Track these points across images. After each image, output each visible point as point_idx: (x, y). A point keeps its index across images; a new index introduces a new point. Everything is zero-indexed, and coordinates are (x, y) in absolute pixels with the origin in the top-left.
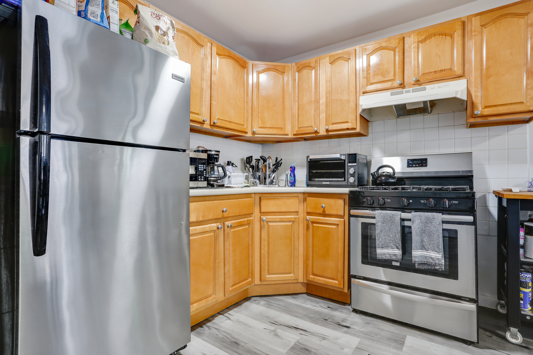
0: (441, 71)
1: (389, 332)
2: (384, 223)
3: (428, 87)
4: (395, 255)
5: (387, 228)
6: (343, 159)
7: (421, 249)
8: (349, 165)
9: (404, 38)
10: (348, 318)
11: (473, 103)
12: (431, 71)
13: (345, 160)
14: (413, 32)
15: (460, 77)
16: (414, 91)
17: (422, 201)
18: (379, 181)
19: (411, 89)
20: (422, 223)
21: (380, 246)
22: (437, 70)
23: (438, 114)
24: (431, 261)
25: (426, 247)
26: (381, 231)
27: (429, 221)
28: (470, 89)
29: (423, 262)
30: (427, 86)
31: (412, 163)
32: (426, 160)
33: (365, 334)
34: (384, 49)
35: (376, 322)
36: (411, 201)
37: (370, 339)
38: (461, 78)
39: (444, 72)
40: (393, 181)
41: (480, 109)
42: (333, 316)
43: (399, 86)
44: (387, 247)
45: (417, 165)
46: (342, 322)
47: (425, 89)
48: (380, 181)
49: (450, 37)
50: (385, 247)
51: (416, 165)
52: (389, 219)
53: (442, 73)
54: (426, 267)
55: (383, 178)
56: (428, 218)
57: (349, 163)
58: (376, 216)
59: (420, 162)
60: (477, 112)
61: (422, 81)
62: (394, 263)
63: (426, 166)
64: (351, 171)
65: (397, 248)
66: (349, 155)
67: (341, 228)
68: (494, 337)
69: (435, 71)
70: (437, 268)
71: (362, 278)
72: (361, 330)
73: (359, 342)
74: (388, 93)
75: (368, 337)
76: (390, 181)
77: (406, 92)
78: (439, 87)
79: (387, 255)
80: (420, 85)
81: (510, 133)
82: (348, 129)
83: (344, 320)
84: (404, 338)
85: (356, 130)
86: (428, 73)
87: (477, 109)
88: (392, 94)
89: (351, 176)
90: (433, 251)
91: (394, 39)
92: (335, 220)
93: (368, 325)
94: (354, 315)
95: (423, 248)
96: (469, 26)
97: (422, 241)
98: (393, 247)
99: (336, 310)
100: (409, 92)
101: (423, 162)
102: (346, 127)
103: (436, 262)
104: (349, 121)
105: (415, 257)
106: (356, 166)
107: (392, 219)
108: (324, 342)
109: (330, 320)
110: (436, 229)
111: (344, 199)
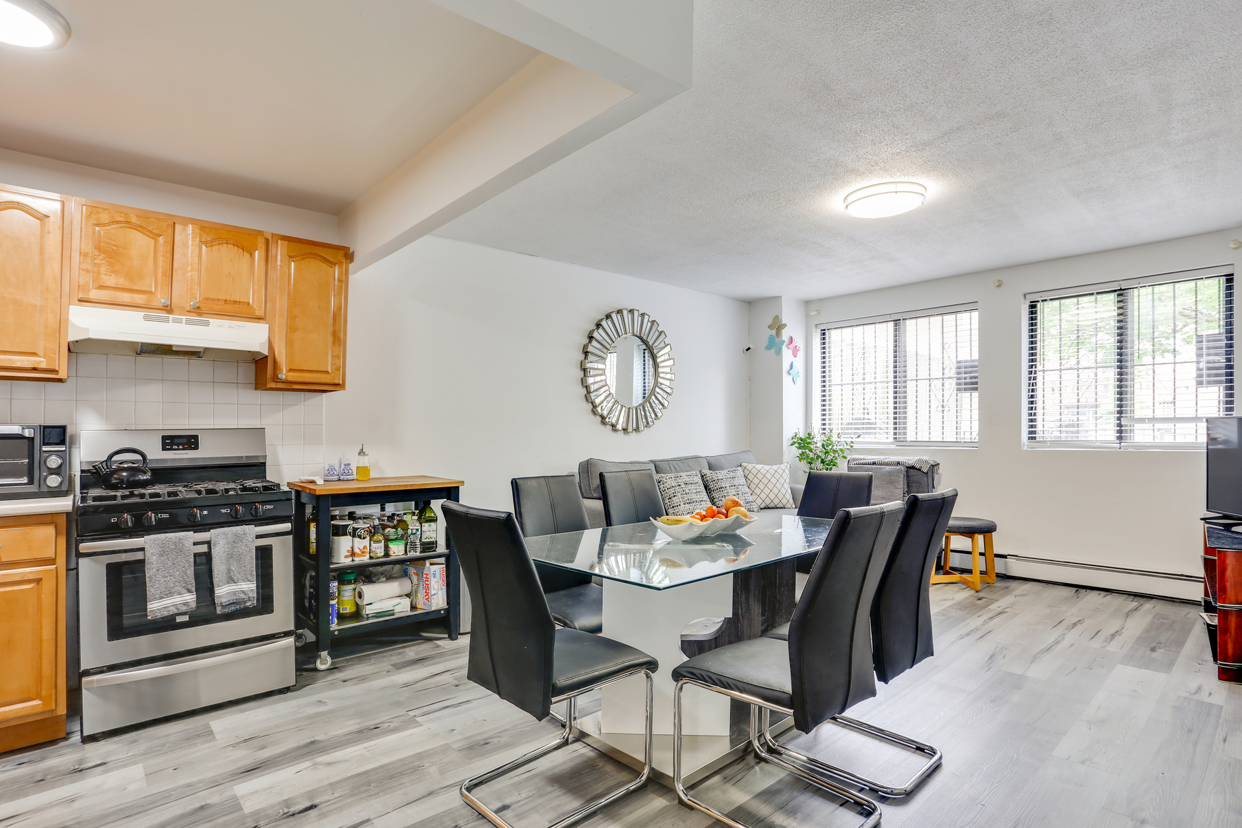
0: (235, 302)
1: (179, 732)
2: (162, 555)
3: (214, 322)
4: (186, 604)
5: (170, 563)
6: (27, 436)
7: (228, 583)
8: (45, 449)
9: (174, 223)
10: (86, 756)
11: (275, 362)
12: (220, 297)
13: (33, 438)
14: (193, 221)
15: (259, 319)
16: (188, 322)
17: (223, 511)
18: (116, 479)
19: (184, 317)
20: (228, 543)
21: (157, 596)
22: (228, 299)
23: (214, 361)
24: (243, 596)
25: (235, 578)
26: (158, 570)
27: (238, 538)
28: (272, 340)
29: (232, 601)
30: (211, 320)
31: (170, 442)
32: (196, 437)
33: (143, 754)
34: (133, 229)
35: (145, 734)
36: (205, 512)
37: (158, 755)
38: (261, 321)
39: (238, 305)
40: (145, 477)
41: (284, 372)
42: (50, 769)
43: (162, 307)
44: (170, 594)
45: (181, 447)
46: (80, 765)
47: (207, 324)
48: (118, 479)
49: (249, 255)
50: (167, 594)
51: (178, 447)
52: (173, 547)
53: (235, 306)
54: (233, 608)
55: (124, 474)
56: (236, 535)
57: (45, 444)
58: (146, 547)
59: (185, 441)
60: (282, 376)
61: (204, 310)
62: (179, 619)
63: (196, 448)
64: (54, 462)
65: (189, 591)
66: (45, 427)
67: (48, 586)
68: (305, 673)
69: (226, 301)
70: (248, 604)
71: (105, 668)
72: (129, 755)
73: (144, 768)
74: (139, 315)
75: (152, 754)
76: (139, 480)
77: (175, 321)
78: (230, 327)
79: (171, 608)
80: (200, 314)
81: (306, 403)
82: (35, 369)
83: (81, 761)
84: (208, 726)
85: (58, 374)
86: (214, 300)
87: (282, 373)
88: (146, 318)
89: (49, 472)
90: (244, 581)
91: (156, 218)
92: (30, 573)
93: (136, 743)
94: (91, 747)
95: (231, 580)
96: (274, 249)
97: (229, 570)
98: (182, 592)
99: (43, 759)
100: (180, 321)
101: (191, 442)
102: (31, 366)
103: (250, 595)
104: (41, 353)
105: (220, 597)
106: (64, 451)
107: (179, 548)
108: (76, 805)
109: (49, 777)
110: (247, 549)
111: (56, 524)
